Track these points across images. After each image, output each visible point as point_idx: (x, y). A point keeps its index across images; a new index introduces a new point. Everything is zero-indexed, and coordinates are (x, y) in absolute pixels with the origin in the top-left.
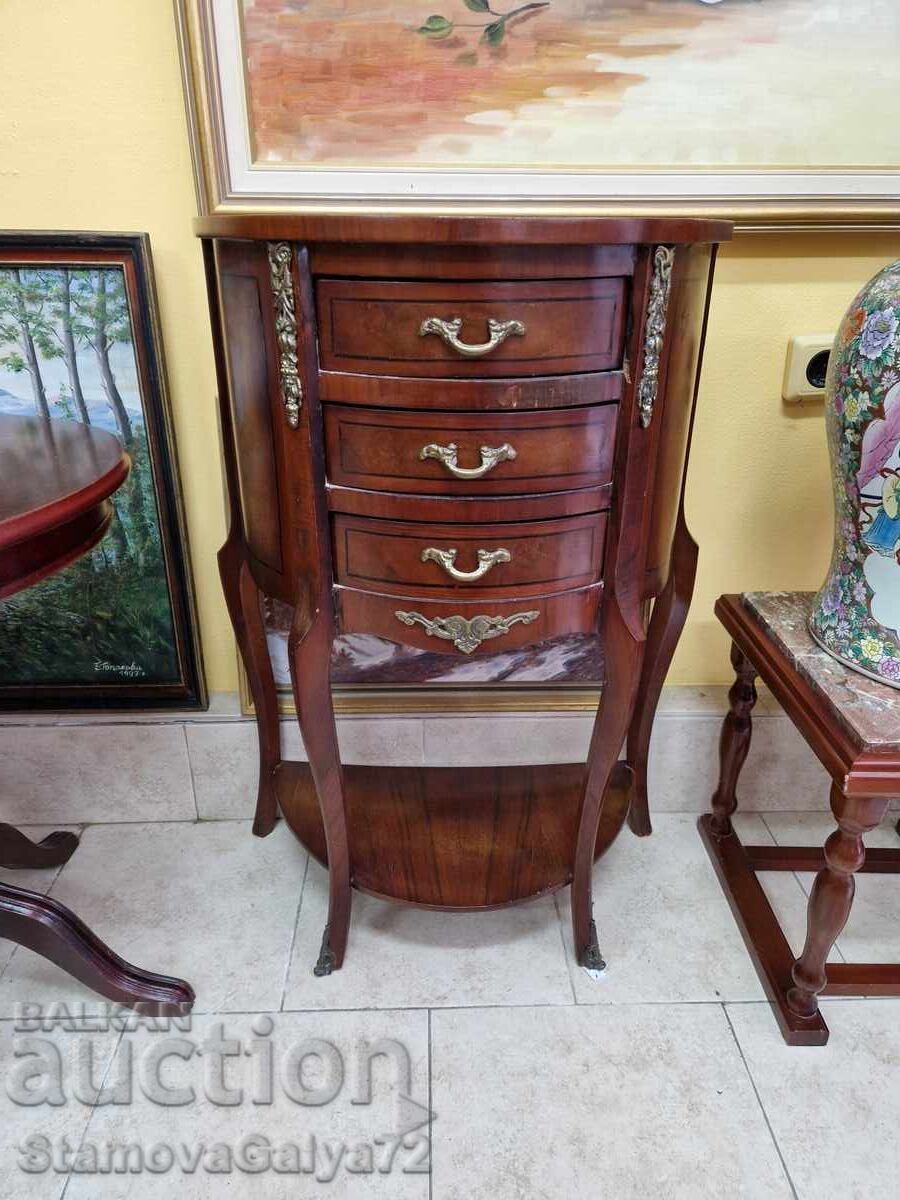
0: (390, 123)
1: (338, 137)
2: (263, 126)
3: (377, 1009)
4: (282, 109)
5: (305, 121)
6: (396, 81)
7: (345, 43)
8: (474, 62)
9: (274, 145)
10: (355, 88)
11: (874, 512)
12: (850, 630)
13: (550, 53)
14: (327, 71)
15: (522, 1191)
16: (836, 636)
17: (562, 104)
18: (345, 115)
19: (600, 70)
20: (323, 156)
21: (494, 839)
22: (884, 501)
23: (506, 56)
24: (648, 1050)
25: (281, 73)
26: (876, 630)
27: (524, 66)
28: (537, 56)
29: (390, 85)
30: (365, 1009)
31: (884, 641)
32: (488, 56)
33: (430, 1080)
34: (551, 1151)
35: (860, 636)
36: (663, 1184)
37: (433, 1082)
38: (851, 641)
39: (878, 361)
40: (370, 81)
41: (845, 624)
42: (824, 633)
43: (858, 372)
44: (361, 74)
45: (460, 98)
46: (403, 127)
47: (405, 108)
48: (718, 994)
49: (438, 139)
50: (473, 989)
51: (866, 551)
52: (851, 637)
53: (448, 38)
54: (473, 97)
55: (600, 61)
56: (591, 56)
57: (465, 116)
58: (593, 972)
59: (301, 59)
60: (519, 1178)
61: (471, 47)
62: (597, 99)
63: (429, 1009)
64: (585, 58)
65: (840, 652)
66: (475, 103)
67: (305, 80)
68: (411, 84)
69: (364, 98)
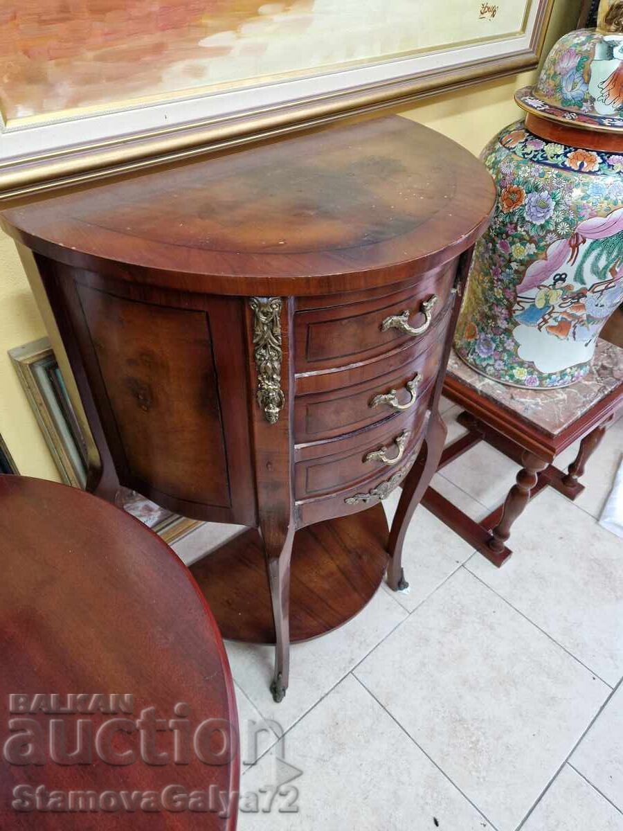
0: (135, 57)
1: (88, 79)
3: (327, 694)
4: (25, 59)
5: (50, 68)
6: (135, 12)
9: (21, 99)
10: (96, 24)
11: (527, 306)
12: (505, 365)
15: (465, 726)
16: (495, 369)
17: (272, 20)
18: (90, 55)
20: (74, 102)
21: (332, 559)
22: (536, 300)
24: (455, 613)
25: (14, 18)
26: (521, 364)
29: (130, 18)
30: (321, 700)
31: (527, 368)
33: (384, 708)
34: (460, 697)
35: (512, 368)
36: (508, 673)
37: (386, 708)
38: (506, 371)
39: (542, 227)
40: (109, 15)
41: (501, 362)
42: (485, 368)
43: (524, 231)
44: (100, 9)
45: (193, 24)
46: (147, 58)
47: (147, 40)
48: (458, 562)
49: (179, 66)
50: (361, 643)
51: (516, 324)
52: (506, 368)
54: (204, 21)
57: (199, 41)
58: (404, 591)
60: (460, 721)
62: (296, 13)
63: (351, 672)
65: (500, 378)
66: (206, 27)
67: (45, 22)
68: (149, 15)
69: (107, 34)
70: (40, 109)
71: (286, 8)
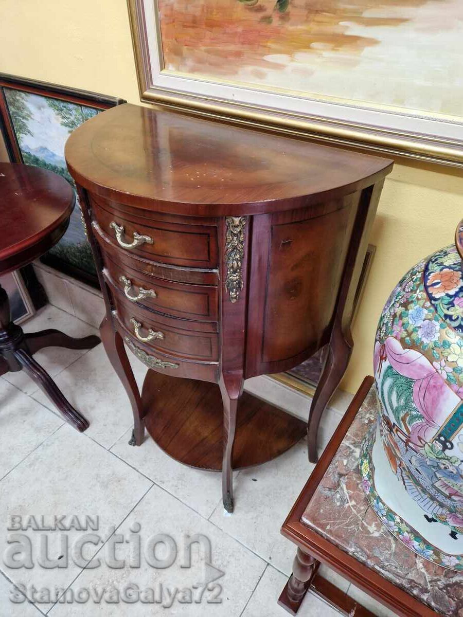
0: (225, 55)
1: (200, 61)
2: (167, 51)
3: (137, 471)
4: (175, 42)
5: (185, 50)
6: (228, 30)
7: (203, 6)
8: (270, 22)
9: (172, 61)
10: (208, 33)
13: (316, 19)
14: (194, 23)
17: (321, 54)
18: (203, 48)
19: (348, 33)
20: (193, 70)
23: (289, 19)
25: (173, 22)
26: (370, 461)
27: (299, 27)
28: (307, 21)
29: (224, 33)
30: (133, 468)
31: (370, 469)
32: (278, 19)
35: (366, 457)
37: (132, 512)
40: (215, 29)
44: (211, 25)
45: (261, 44)
46: (231, 59)
47: (232, 48)
48: (270, 558)
49: (250, 68)
50: (176, 486)
53: (256, 5)
54: (269, 44)
55: (347, 27)
56: (341, 23)
57: (263, 56)
58: (226, 511)
59: (182, 14)
61: (269, 12)
62: (344, 53)
63: (154, 483)
64: (338, 24)
66: (269, 48)
67: (184, 26)
68: (236, 33)
69: (212, 39)
70: (178, 69)
71: (336, 48)
